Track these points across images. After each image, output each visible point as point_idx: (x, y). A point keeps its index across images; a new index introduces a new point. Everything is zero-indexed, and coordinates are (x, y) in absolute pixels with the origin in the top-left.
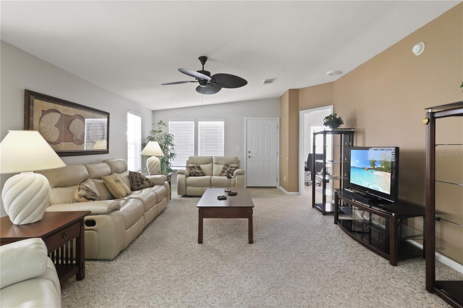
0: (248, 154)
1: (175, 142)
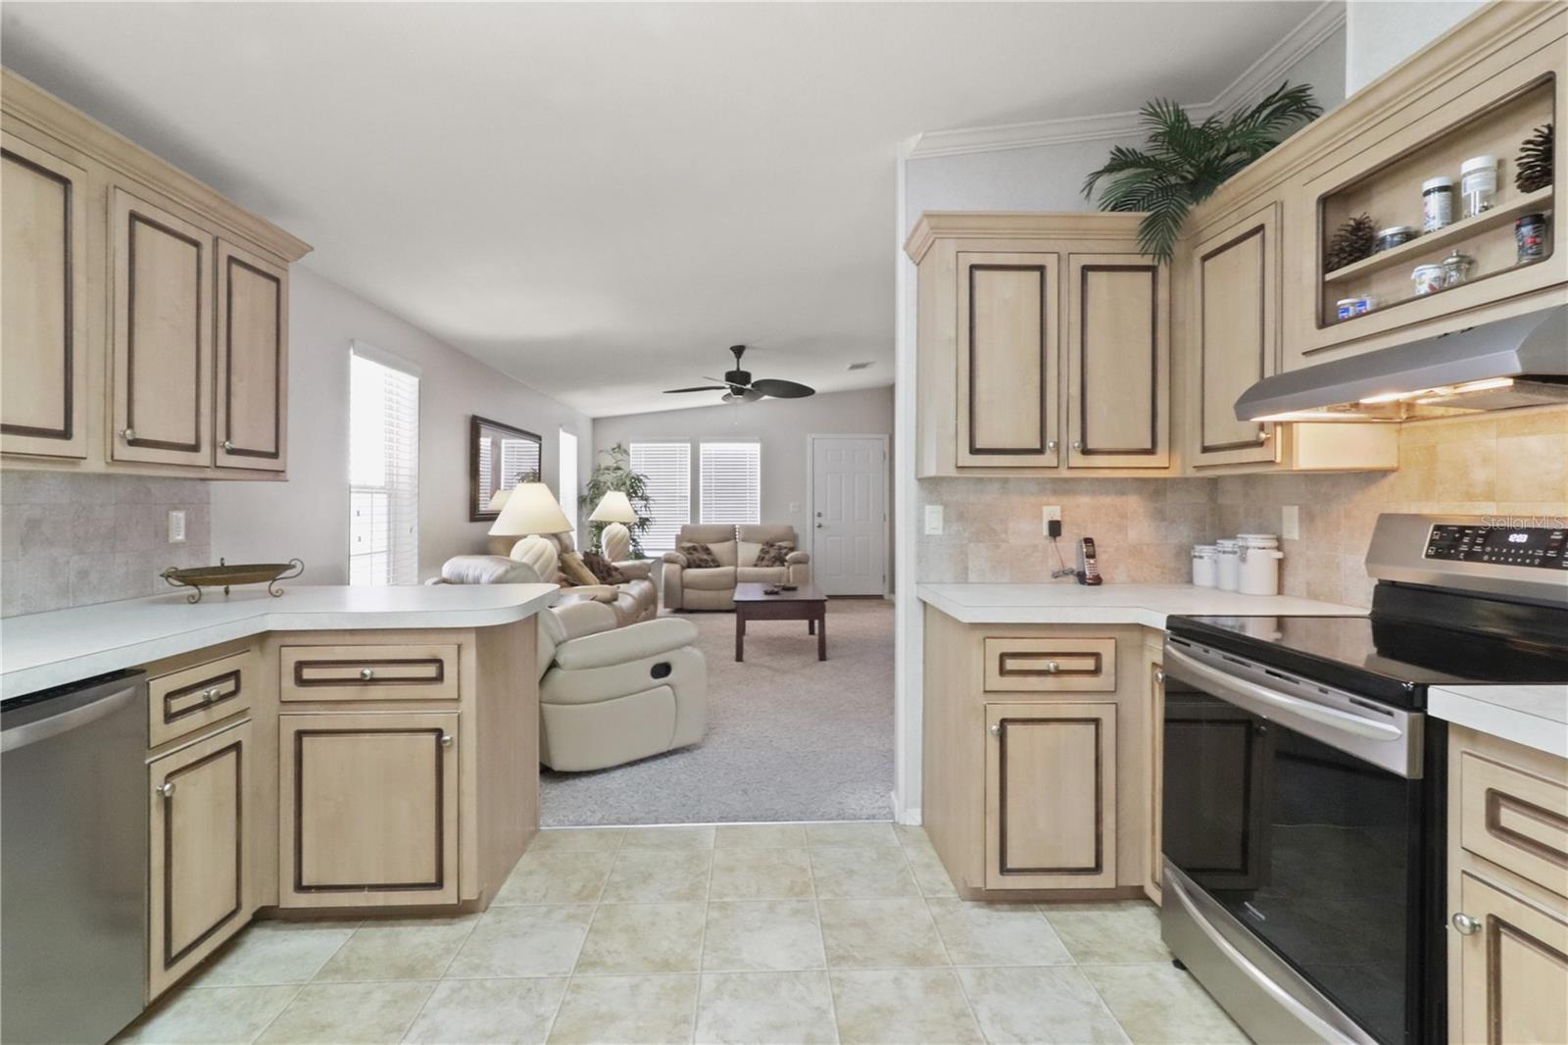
0: (818, 520)
1: (648, 492)
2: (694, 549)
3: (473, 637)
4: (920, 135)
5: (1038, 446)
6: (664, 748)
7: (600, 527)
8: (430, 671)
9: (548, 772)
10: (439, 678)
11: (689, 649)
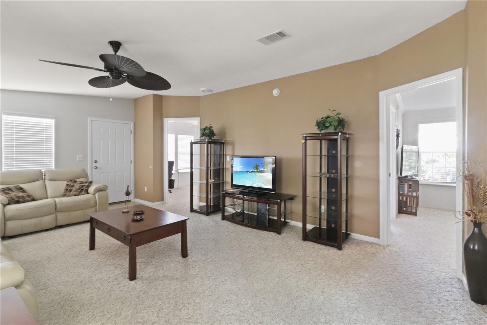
0: (95, 165)
2: (11, 190)
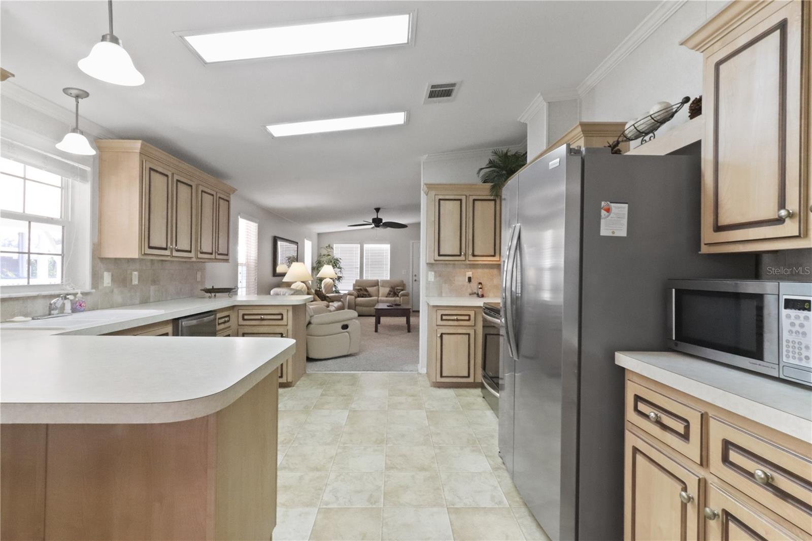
0: (415, 278)
1: (341, 265)
2: (361, 289)
3: (291, 308)
4: (427, 155)
5: (459, 254)
6: (345, 353)
7: (321, 280)
8: (280, 317)
9: (309, 359)
10: (282, 319)
11: (354, 320)
